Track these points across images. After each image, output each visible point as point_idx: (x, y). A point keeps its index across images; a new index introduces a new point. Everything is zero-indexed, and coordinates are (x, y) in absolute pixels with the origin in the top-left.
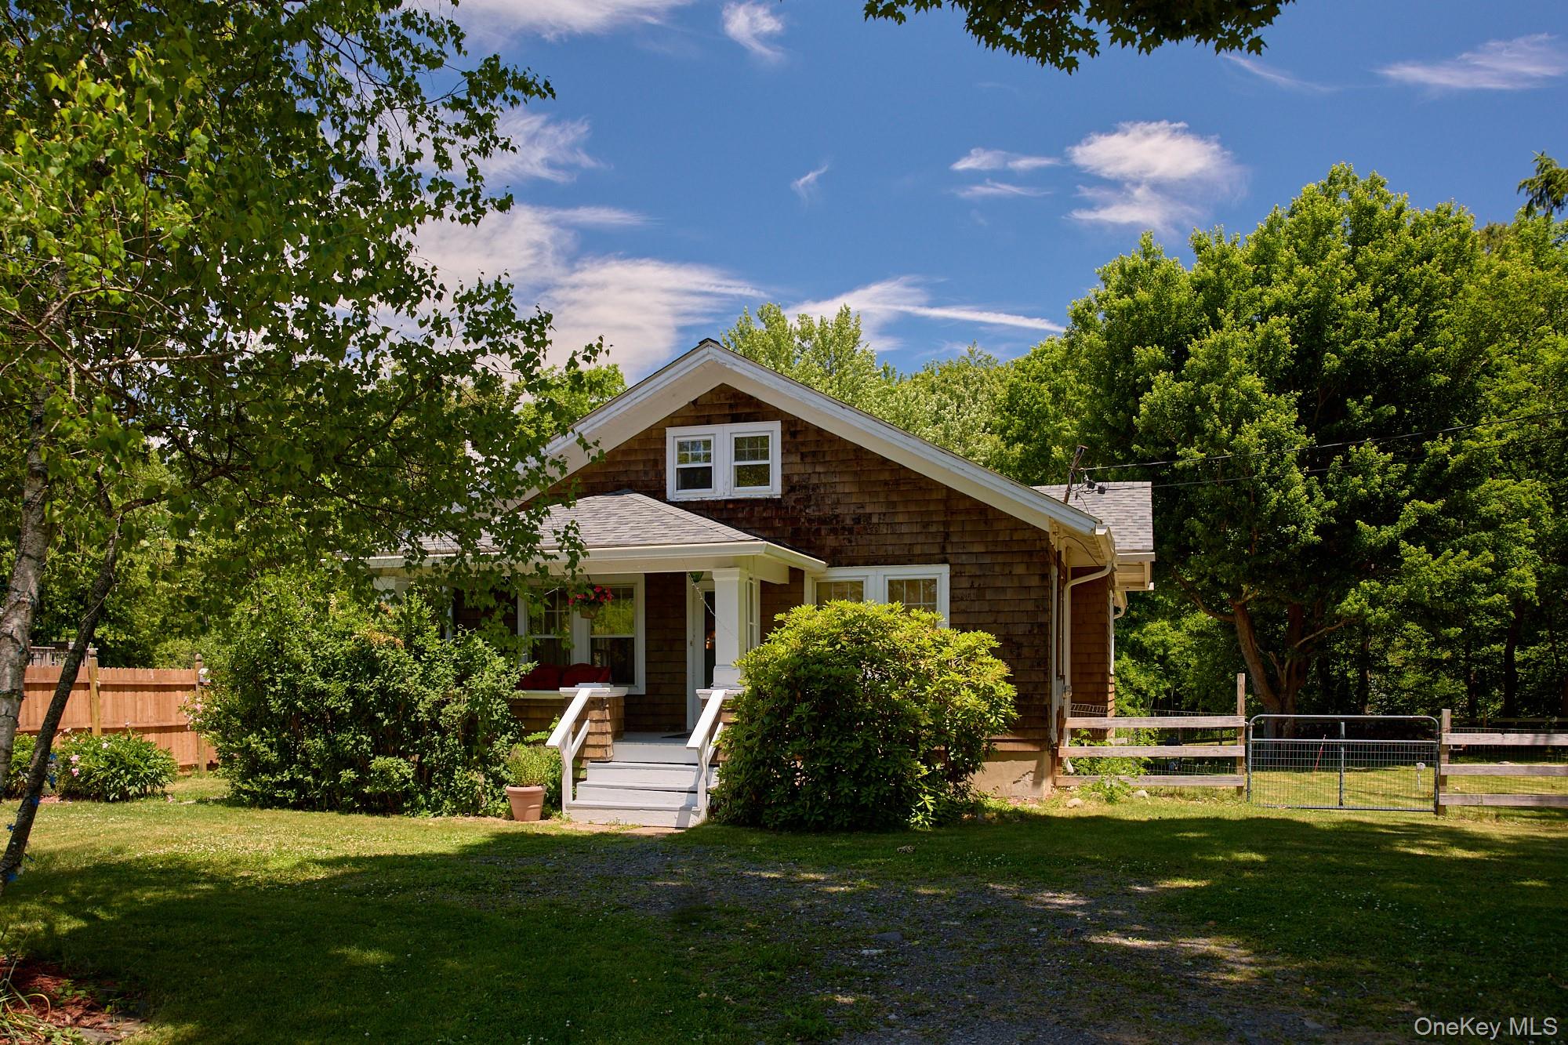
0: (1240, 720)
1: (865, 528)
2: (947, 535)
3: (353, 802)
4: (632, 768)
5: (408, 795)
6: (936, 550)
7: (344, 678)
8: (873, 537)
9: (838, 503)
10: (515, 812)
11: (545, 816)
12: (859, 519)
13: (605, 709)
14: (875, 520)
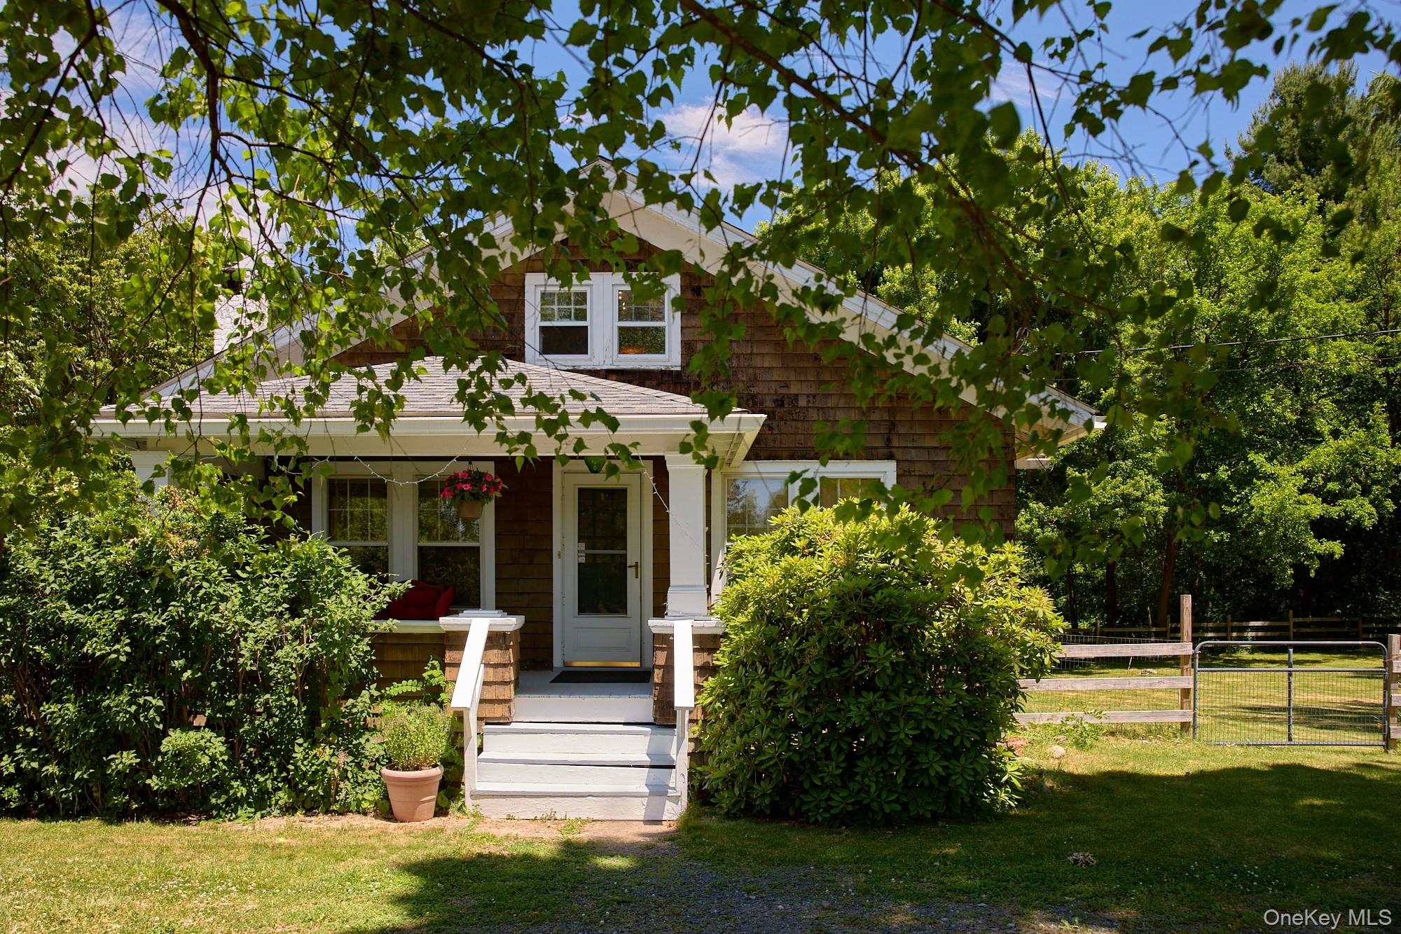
0: (1185, 648)
1: (790, 413)
2: (892, 425)
3: (128, 802)
4: (553, 732)
5: (220, 785)
6: (879, 443)
7: (113, 604)
8: (800, 424)
9: (754, 380)
10: (397, 807)
11: (441, 811)
12: (782, 401)
13: (507, 648)
14: (802, 402)
